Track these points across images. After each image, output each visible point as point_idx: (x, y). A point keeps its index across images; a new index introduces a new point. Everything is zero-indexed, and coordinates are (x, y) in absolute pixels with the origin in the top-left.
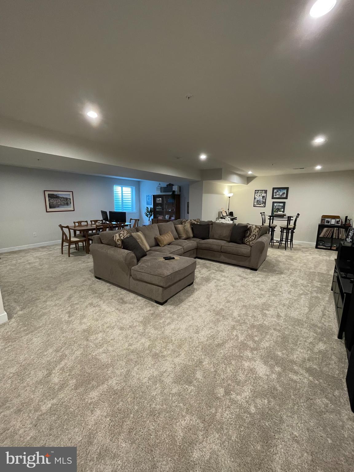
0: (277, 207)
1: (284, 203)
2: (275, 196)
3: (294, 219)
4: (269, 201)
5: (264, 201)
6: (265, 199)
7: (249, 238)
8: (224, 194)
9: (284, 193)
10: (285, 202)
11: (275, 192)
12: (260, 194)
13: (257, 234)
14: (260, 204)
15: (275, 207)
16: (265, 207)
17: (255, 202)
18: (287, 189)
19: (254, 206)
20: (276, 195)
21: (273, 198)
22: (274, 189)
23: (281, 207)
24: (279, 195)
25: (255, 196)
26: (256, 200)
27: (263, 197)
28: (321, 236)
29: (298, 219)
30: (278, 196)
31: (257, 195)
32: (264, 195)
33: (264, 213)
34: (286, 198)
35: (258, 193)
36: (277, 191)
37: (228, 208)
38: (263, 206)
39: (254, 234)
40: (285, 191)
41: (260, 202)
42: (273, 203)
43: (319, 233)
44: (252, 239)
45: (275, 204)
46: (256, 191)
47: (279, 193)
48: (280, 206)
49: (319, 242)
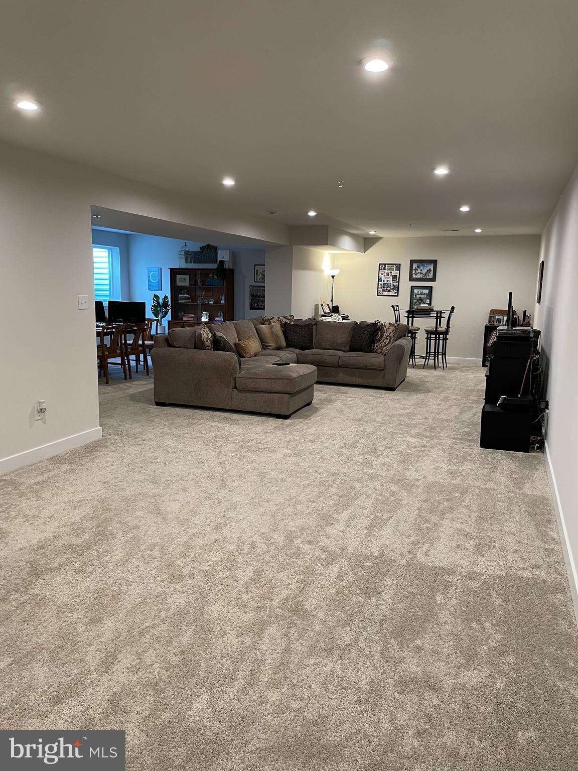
0: (419, 296)
1: (430, 288)
2: (414, 276)
3: (446, 315)
4: (405, 285)
5: (396, 284)
6: (398, 281)
7: (381, 341)
8: (323, 271)
9: (429, 271)
10: (432, 287)
11: (414, 268)
12: (389, 271)
13: (392, 335)
14: (389, 291)
15: (416, 296)
16: (398, 296)
17: (380, 286)
18: (435, 262)
19: (378, 295)
20: (416, 275)
21: (411, 279)
22: (412, 262)
23: (425, 296)
24: (421, 273)
25: (380, 275)
26: (382, 283)
27: (395, 277)
28: (489, 345)
29: (453, 315)
30: (419, 276)
31: (382, 274)
32: (395, 272)
33: (397, 306)
34: (434, 279)
35: (384, 269)
36: (418, 267)
37: (331, 298)
38: (393, 294)
39: (388, 336)
40: (431, 267)
41: (388, 287)
42: (413, 288)
43: (486, 341)
44: (385, 343)
45: (416, 291)
46: (382, 267)
47: (421, 270)
48: (424, 294)
49: (487, 356)
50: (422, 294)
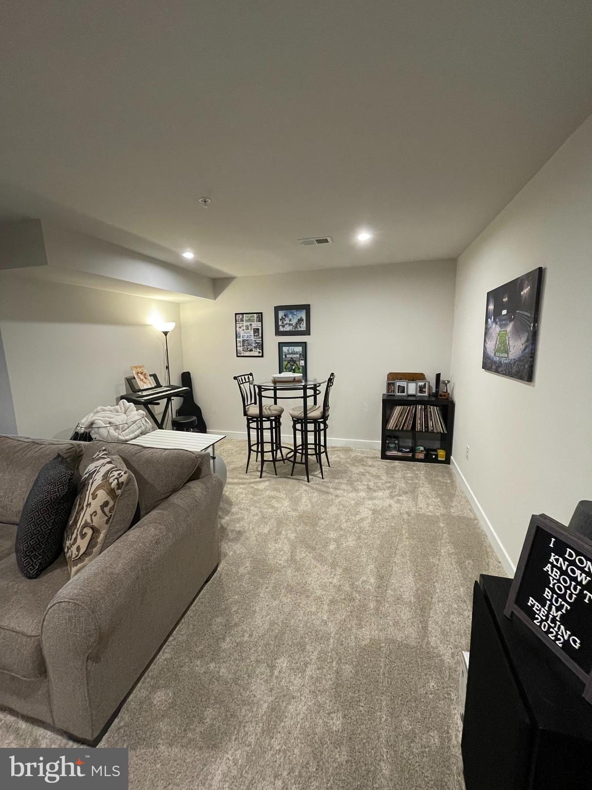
0: (291, 356)
1: (304, 345)
2: (281, 329)
4: (271, 341)
5: (259, 340)
6: (260, 336)
9: (301, 320)
10: (305, 343)
11: (280, 317)
12: (248, 324)
13: (98, 521)
14: (251, 350)
15: (286, 356)
16: (262, 356)
17: (238, 345)
18: (307, 308)
19: (237, 356)
20: (283, 326)
21: (278, 333)
22: (277, 309)
23: (298, 356)
24: (290, 325)
25: (238, 329)
26: (241, 339)
27: (256, 331)
28: (391, 425)
29: (332, 389)
30: (287, 328)
31: (240, 328)
32: (257, 325)
34: (307, 332)
35: (242, 320)
36: (285, 315)
38: (257, 354)
39: (86, 525)
40: (303, 315)
41: (249, 344)
42: (281, 345)
43: (385, 420)
44: (78, 549)
45: (285, 349)
46: (239, 317)
47: (290, 320)
48: (297, 353)
49: (387, 442)
50: (293, 353)
